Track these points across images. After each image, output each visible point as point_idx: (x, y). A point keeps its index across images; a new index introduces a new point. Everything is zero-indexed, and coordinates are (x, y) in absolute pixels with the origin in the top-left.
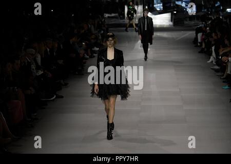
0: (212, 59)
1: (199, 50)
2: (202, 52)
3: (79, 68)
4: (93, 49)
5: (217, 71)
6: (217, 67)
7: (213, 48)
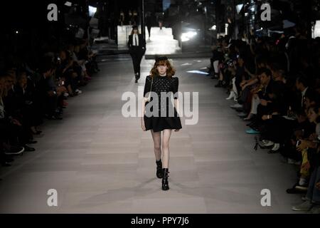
0: (232, 94)
2: (219, 85)
5: (238, 110)
6: (238, 106)
7: (234, 80)
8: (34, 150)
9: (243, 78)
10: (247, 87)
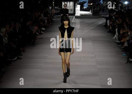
0: (116, 36)
1: (108, 30)
2: (109, 32)
3: (32, 41)
4: (41, 29)
7: (117, 29)
8: (21, 59)
9: (121, 28)
10: (123, 33)
